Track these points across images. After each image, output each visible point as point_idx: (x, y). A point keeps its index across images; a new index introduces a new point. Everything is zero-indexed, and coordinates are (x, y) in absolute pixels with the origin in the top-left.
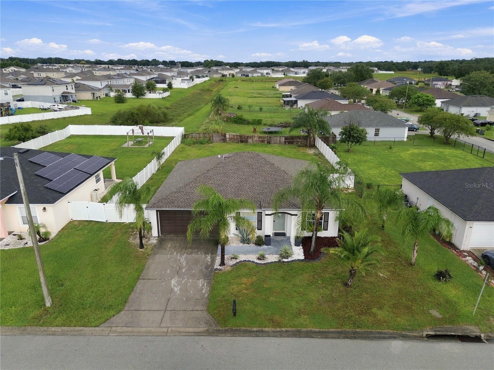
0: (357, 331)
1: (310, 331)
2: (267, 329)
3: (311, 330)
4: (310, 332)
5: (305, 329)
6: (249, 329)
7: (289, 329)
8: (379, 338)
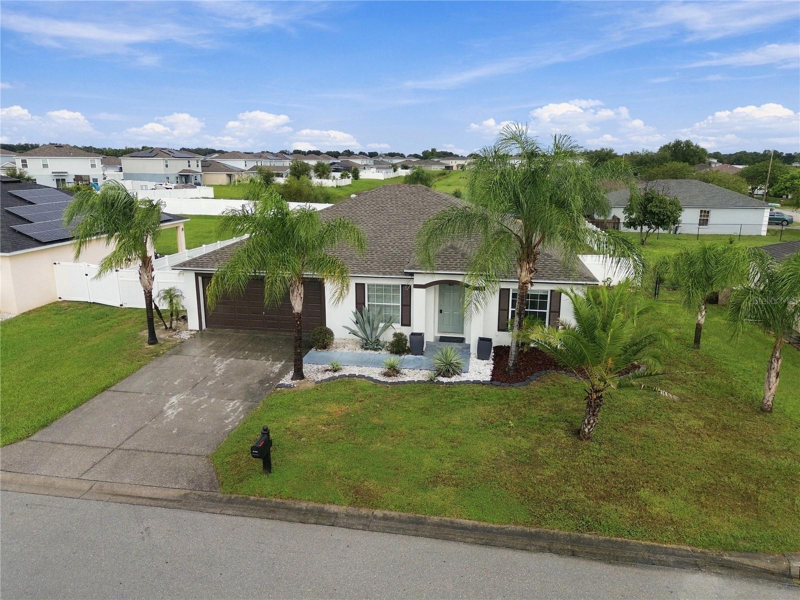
0: (584, 538)
1: (449, 524)
2: (334, 508)
3: (452, 522)
4: (447, 526)
5: (436, 519)
6: (289, 503)
7: (393, 514)
8: (648, 563)
